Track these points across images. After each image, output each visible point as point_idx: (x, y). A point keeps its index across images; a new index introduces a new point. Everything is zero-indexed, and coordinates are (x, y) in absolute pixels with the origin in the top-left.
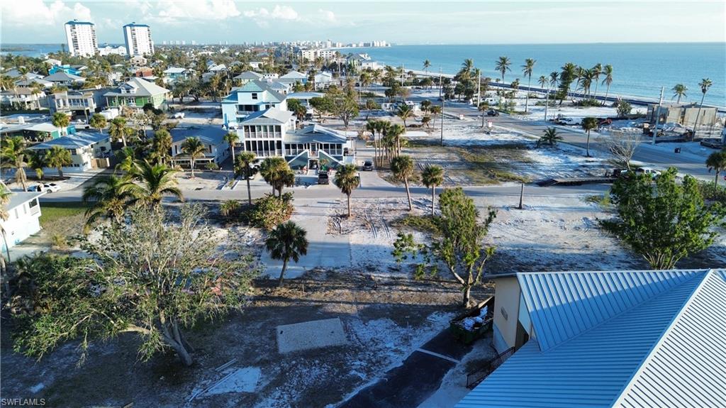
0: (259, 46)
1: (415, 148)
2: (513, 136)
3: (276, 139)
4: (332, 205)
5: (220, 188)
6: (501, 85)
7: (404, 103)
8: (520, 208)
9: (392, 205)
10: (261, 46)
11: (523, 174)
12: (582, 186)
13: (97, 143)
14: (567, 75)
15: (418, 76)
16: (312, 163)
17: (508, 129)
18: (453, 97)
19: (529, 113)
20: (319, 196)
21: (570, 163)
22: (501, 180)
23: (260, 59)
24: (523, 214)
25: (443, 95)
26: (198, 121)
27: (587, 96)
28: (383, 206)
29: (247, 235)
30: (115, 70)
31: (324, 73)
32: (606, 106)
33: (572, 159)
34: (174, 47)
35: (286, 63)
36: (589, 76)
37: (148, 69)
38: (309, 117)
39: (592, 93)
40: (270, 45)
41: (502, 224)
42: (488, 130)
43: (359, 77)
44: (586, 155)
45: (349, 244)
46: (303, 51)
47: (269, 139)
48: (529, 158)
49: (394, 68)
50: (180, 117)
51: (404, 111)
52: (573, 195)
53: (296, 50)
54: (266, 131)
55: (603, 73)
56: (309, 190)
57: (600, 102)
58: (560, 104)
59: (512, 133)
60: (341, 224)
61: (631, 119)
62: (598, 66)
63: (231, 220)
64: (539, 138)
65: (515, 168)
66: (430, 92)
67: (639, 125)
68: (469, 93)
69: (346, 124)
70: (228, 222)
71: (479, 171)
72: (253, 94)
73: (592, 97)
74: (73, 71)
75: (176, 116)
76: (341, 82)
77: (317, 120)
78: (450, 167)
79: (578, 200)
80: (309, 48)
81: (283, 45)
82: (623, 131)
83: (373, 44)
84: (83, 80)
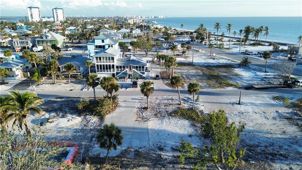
0: (110, 18)
1: (179, 67)
2: (226, 61)
3: (111, 64)
4: (139, 101)
5: (82, 89)
6: (216, 35)
7: (173, 44)
8: (239, 104)
9: (170, 101)
10: (111, 18)
11: (236, 82)
12: (268, 89)
13: (24, 65)
14: (248, 31)
15: (178, 31)
16: (129, 75)
17: (223, 57)
18: (195, 41)
19: (231, 49)
20: (132, 95)
21: (258, 76)
22: (226, 86)
23: (110, 23)
24: (242, 108)
25: (190, 39)
26: (79, 52)
27: (257, 41)
28: (166, 101)
29: (91, 121)
30: (46, 28)
31: (137, 29)
32: (265, 45)
33: (258, 73)
34: (75, 18)
35: (121, 25)
36: (258, 32)
37: (60, 28)
38: (129, 50)
39: (259, 39)
40: (115, 17)
41: (232, 115)
42: (214, 57)
43: (152, 31)
44: (265, 71)
45: (148, 129)
46: (128, 20)
47: (108, 64)
48: (236, 73)
49: (168, 27)
50: (70, 50)
51: (173, 48)
52: (265, 96)
53: (126, 19)
54: (107, 60)
55: (264, 30)
56: (127, 91)
57: (262, 43)
58: (244, 44)
59: (225, 59)
60: (143, 114)
61: (280, 52)
62: (262, 27)
63: (84, 111)
64: (240, 62)
65: (231, 79)
66: (184, 38)
67: (285, 55)
68: (203, 39)
69: (147, 54)
70: (82, 112)
71: (213, 80)
72: (102, 40)
73: (259, 41)
74: (27, 28)
75: (69, 49)
76: (144, 33)
77: (133, 52)
78: (198, 77)
79: (268, 99)
80: (131, 18)
81: (120, 17)
82: (278, 58)
83: (158, 17)
84: (31, 32)
